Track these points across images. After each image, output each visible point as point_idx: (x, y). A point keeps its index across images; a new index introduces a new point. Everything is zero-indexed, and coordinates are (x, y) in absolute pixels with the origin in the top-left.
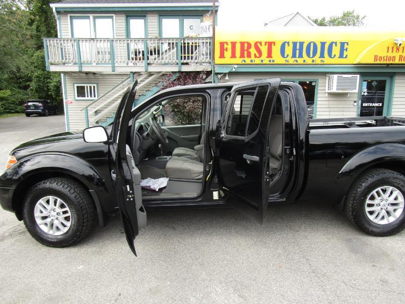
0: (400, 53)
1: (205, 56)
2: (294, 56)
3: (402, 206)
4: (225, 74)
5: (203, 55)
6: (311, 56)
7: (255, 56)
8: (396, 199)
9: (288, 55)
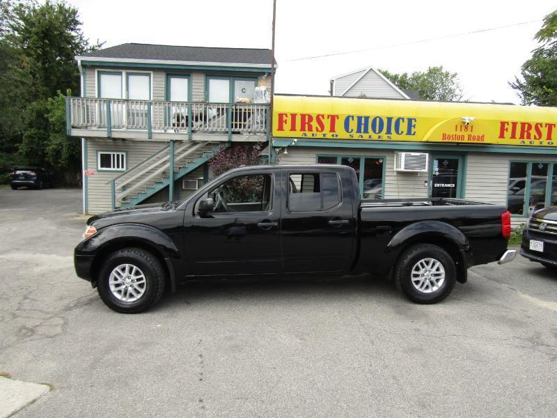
0: (469, 132)
1: (260, 125)
2: (359, 131)
3: (443, 276)
4: (283, 149)
5: (258, 123)
6: (377, 131)
7: (317, 130)
8: (438, 270)
9: (352, 130)
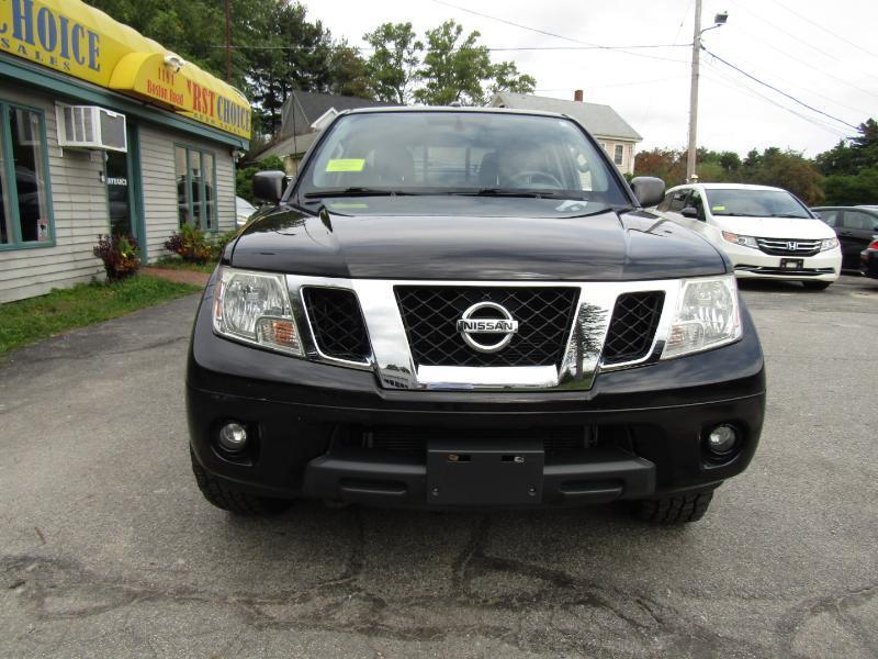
0: (170, 86)
2: (17, 35)
6: (48, 45)
9: (6, 27)
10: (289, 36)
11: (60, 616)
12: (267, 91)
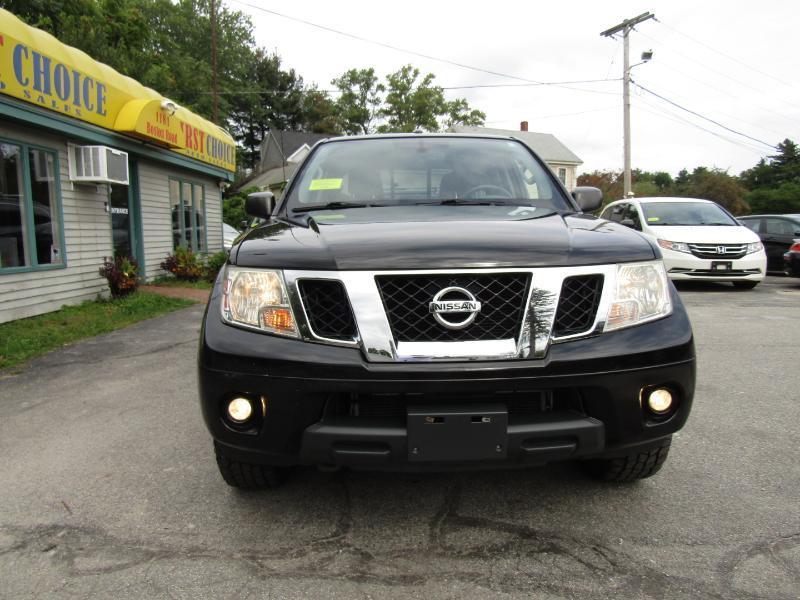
0: (166, 127)
2: (37, 87)
6: (63, 96)
9: (27, 81)
10: (266, 83)
11: (89, 572)
12: (247, 131)
